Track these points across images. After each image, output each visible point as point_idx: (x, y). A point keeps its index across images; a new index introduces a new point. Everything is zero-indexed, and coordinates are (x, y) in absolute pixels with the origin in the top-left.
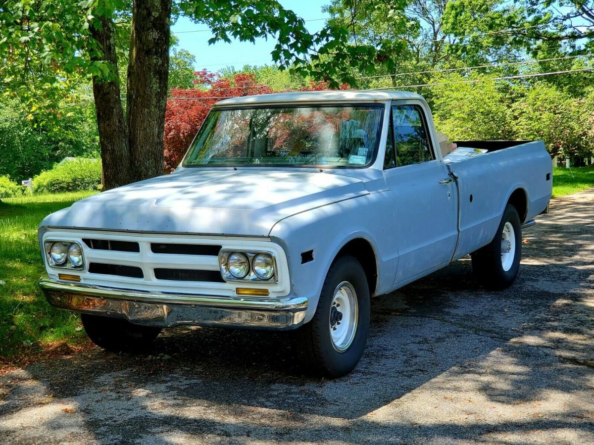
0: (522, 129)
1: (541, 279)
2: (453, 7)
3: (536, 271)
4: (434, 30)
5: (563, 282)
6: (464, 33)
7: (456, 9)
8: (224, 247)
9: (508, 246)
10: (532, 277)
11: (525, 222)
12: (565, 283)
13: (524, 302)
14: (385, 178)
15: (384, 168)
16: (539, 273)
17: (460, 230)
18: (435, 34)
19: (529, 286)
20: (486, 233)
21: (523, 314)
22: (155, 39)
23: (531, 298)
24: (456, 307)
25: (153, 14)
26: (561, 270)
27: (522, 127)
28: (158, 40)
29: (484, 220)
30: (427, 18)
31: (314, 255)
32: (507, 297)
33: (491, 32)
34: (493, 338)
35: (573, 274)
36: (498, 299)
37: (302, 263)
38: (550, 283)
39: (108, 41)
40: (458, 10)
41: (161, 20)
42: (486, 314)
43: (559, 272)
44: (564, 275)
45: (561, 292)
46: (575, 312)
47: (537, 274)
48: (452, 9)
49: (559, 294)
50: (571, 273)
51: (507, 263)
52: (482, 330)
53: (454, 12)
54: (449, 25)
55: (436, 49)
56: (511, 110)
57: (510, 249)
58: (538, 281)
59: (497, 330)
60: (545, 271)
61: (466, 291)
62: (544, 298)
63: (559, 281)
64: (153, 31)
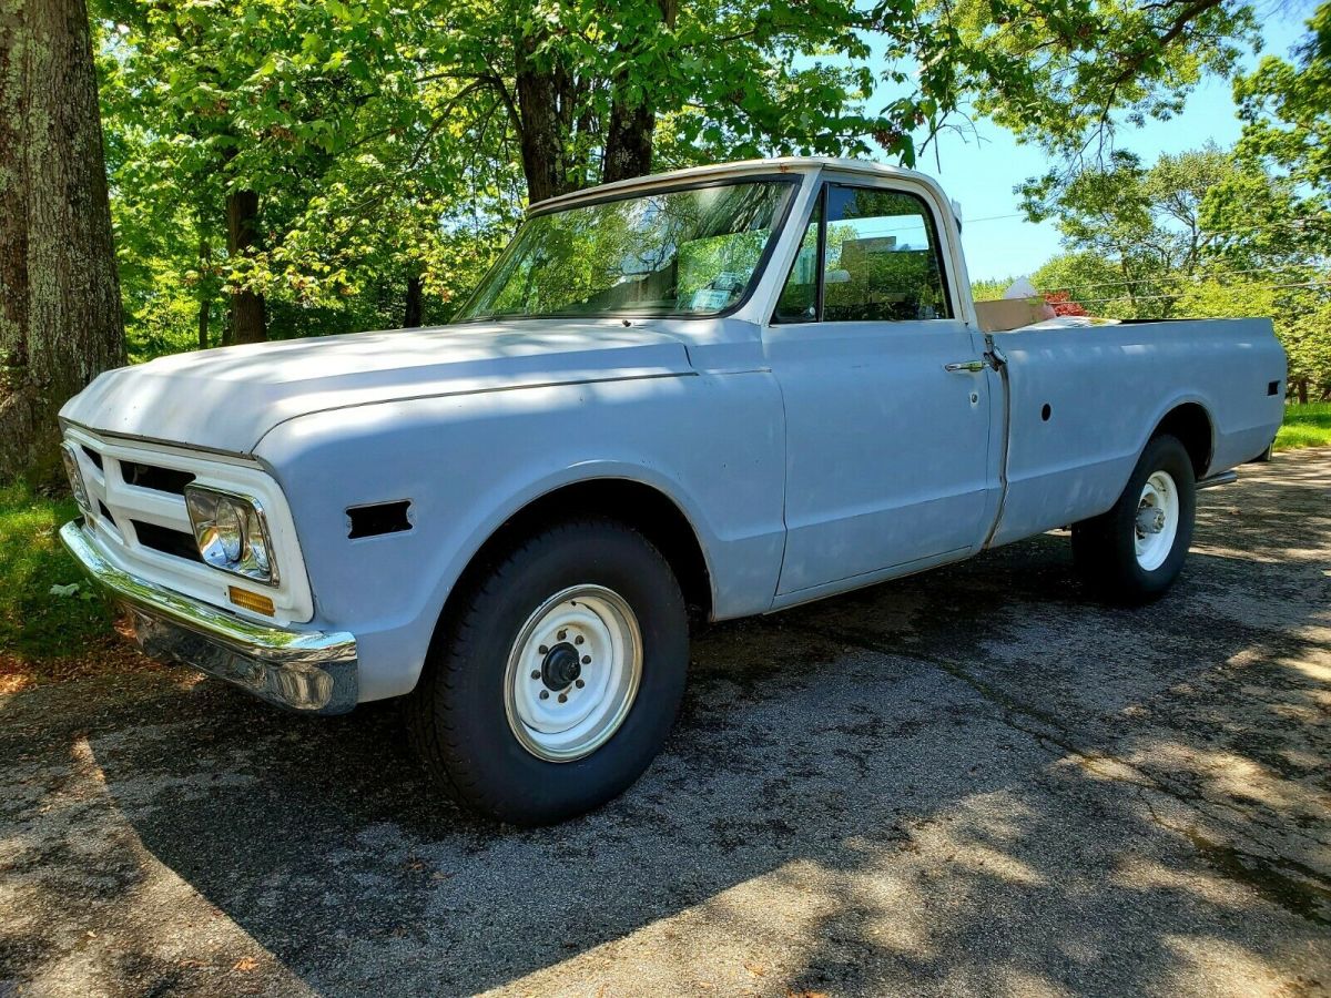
0: (1306, 356)
1: (1235, 589)
2: (1215, 194)
3: (1233, 572)
4: (1194, 233)
5: (1283, 603)
6: (1229, 228)
7: (1221, 196)
8: (200, 480)
9: (1156, 520)
10: (1217, 585)
11: (1207, 475)
12: (1286, 606)
13: (1173, 641)
14: (765, 341)
15: (774, 320)
16: (1235, 577)
17: (1009, 480)
18: (1195, 239)
19: (1199, 604)
20: (1090, 492)
21: (1155, 673)
22: (624, 163)
23: (1193, 633)
24: (1010, 640)
25: (623, 124)
26: (1288, 573)
27: (1305, 353)
28: (628, 165)
29: (1083, 463)
30: (1186, 217)
31: (413, 515)
32: (1138, 626)
33: (1270, 226)
34: (1038, 736)
35: (1311, 585)
36: (1115, 630)
37: (352, 536)
38: (1253, 601)
39: (551, 166)
40: (1224, 197)
41: (634, 133)
42: (1066, 663)
43: (1280, 579)
44: (1290, 586)
45: (1267, 627)
46: (1287, 685)
47: (1231, 578)
48: (1215, 197)
49: (1261, 630)
50: (1308, 583)
51: (1152, 554)
52: (1027, 709)
53: (1216, 200)
54: (1208, 218)
55: (1194, 257)
56: (1290, 329)
57: (1162, 526)
58: (1226, 592)
59: (1064, 714)
60: (1251, 573)
61: (1060, 603)
62: (1223, 636)
63: (1274, 600)
64: (621, 151)
